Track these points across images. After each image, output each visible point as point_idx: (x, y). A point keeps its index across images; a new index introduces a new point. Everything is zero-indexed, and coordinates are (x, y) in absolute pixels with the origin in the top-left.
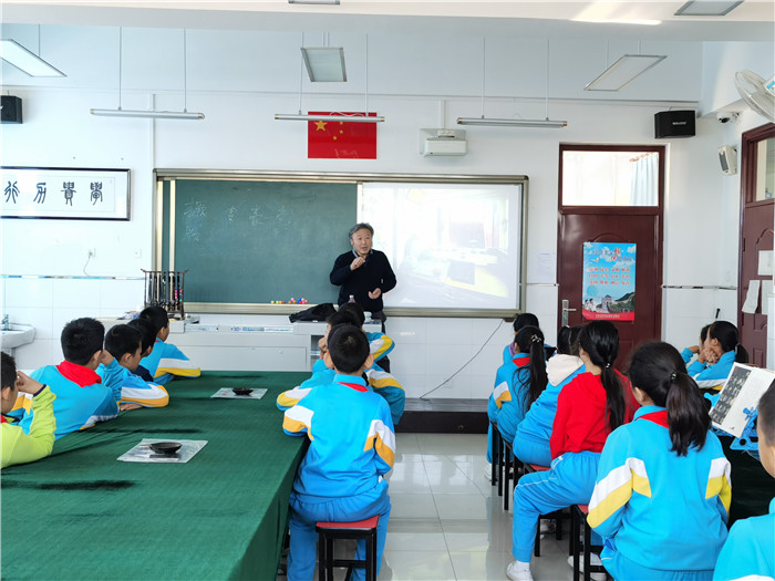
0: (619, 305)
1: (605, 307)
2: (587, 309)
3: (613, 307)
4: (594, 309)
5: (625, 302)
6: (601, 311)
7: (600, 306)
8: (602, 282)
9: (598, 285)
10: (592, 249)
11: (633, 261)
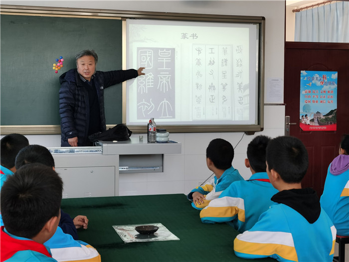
0: (326, 119)
1: (316, 121)
2: (303, 122)
3: (322, 120)
4: (308, 122)
5: (330, 116)
6: (313, 124)
7: (312, 120)
8: (314, 102)
9: (311, 104)
10: (306, 76)
11: (336, 86)
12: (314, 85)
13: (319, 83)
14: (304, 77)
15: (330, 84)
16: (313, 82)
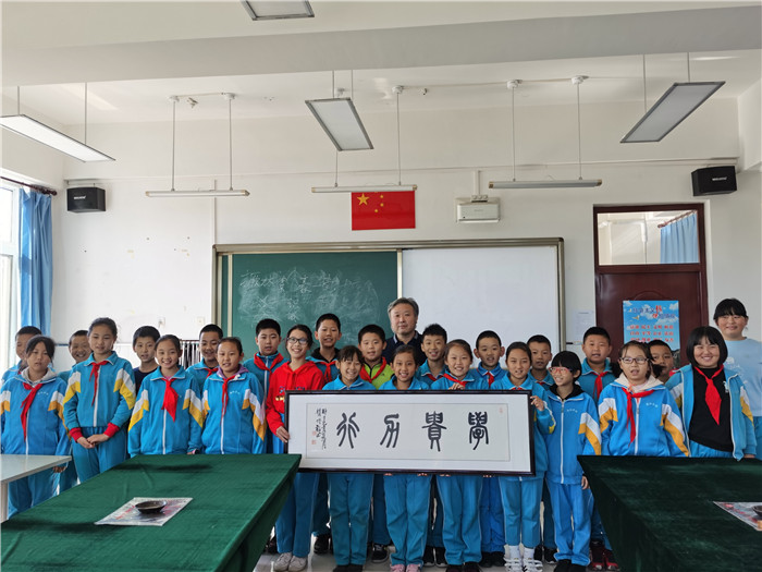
10: (631, 307)
11: (677, 319)
12: (644, 319)
13: (650, 316)
14: (628, 308)
15: (668, 316)
16: (642, 314)
